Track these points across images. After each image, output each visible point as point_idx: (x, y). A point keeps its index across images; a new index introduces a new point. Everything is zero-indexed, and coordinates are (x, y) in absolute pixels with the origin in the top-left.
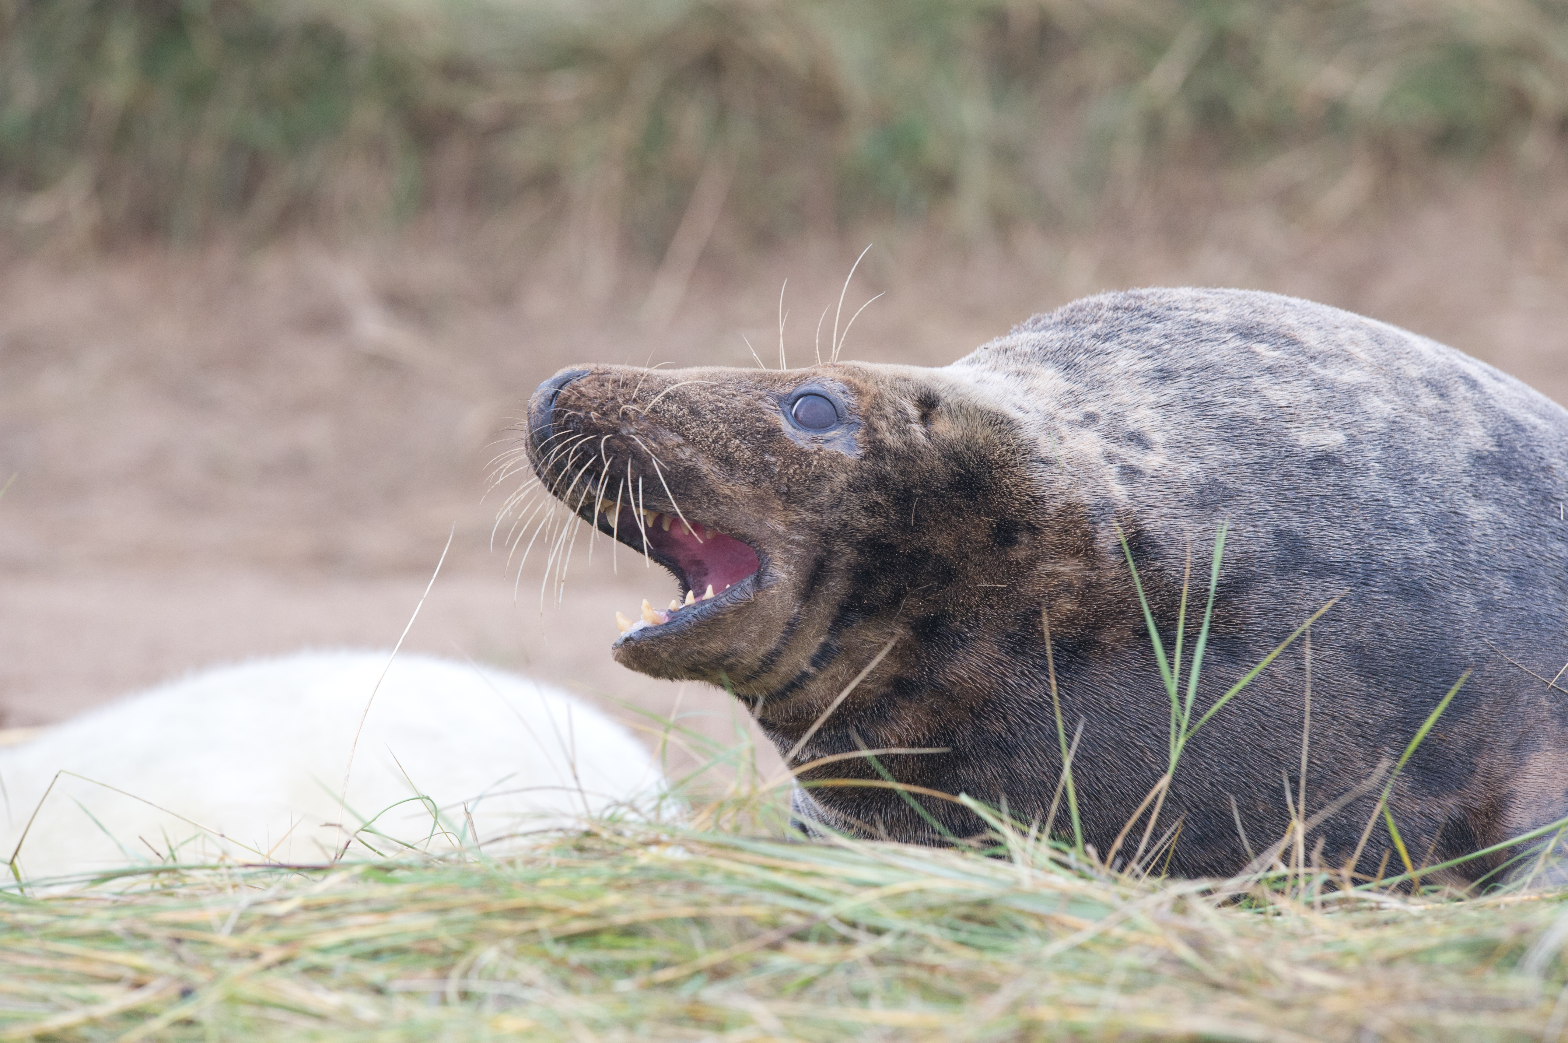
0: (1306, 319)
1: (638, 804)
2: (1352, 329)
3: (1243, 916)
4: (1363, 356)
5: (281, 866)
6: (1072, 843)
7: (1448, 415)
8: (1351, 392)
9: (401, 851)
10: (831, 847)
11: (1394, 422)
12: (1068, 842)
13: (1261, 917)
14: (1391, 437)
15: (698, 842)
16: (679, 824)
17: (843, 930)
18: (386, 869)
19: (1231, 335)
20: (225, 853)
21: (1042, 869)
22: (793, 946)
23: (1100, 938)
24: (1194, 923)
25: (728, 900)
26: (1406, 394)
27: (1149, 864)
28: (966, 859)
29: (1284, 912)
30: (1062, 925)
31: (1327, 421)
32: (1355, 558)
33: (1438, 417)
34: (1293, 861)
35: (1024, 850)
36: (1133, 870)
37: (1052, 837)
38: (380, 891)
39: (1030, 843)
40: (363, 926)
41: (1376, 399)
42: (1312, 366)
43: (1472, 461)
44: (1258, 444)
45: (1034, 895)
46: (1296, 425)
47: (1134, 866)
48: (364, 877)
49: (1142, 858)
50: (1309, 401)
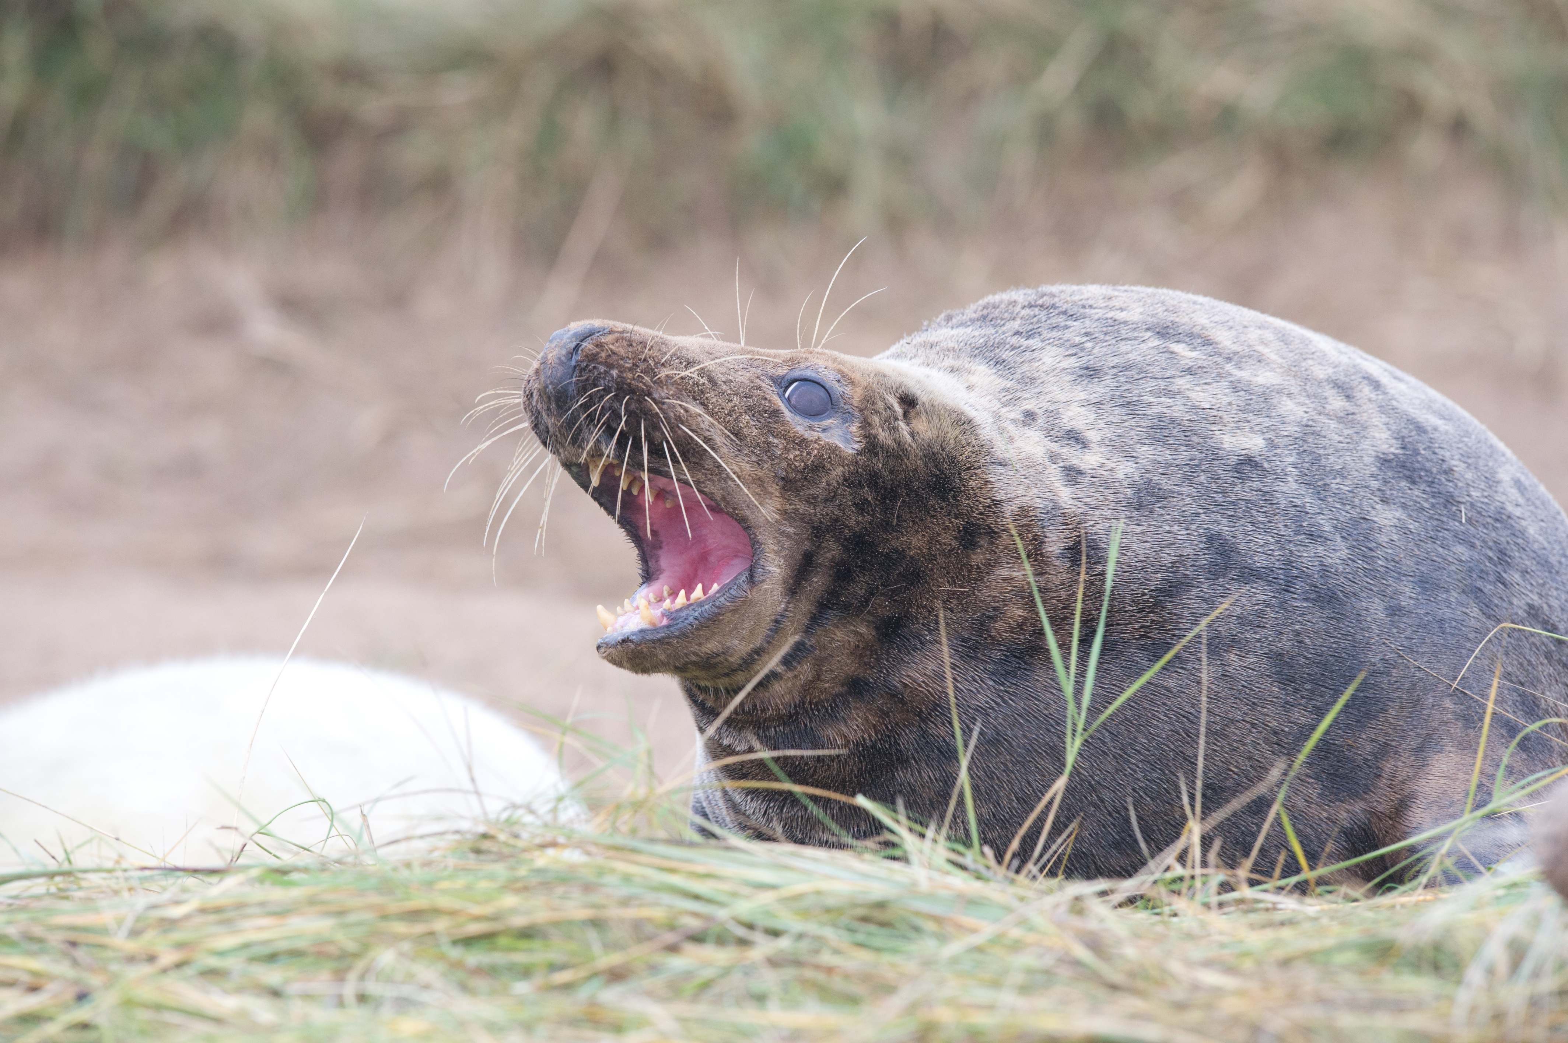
0: (1216, 318)
1: (535, 806)
2: (1260, 328)
3: (1140, 916)
4: (1273, 357)
5: (177, 869)
6: (968, 843)
7: (1355, 417)
8: (1266, 395)
9: (297, 854)
10: (729, 848)
11: (1307, 426)
12: (964, 844)
13: (1158, 918)
14: (1304, 441)
15: (596, 844)
16: (576, 826)
17: (741, 932)
18: (282, 872)
19: (1149, 334)
20: (121, 856)
21: (939, 870)
22: (691, 949)
23: (997, 940)
24: (1091, 924)
25: (625, 902)
26: (1315, 396)
27: (1044, 867)
28: (863, 861)
29: (1180, 913)
30: (960, 927)
31: (1246, 424)
32: (1277, 565)
33: (1346, 418)
34: (1189, 863)
35: (921, 852)
36: (1030, 872)
37: (949, 838)
38: (277, 894)
39: (927, 844)
40: (260, 929)
41: (1289, 402)
42: (1229, 367)
43: (1379, 465)
44: (1186, 445)
45: (931, 897)
46: (1220, 427)
47: (1030, 866)
48: (261, 880)
49: (1038, 860)
50: (1230, 404)
